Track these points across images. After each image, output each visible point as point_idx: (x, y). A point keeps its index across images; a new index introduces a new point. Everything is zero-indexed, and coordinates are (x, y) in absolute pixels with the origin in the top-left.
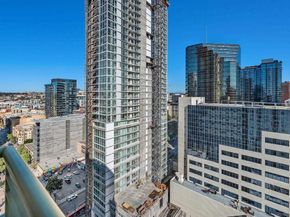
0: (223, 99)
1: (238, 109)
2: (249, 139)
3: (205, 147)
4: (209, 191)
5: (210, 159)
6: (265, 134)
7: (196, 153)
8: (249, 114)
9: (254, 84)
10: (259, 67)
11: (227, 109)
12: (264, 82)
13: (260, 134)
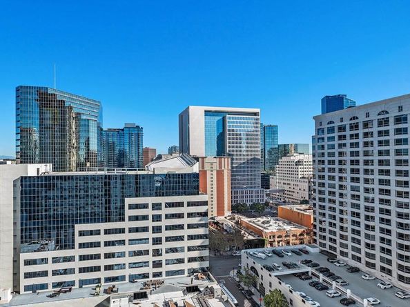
0: (81, 166)
1: (100, 177)
2: (112, 210)
3: (54, 233)
4: (60, 292)
5: (61, 248)
6: (128, 201)
7: (38, 246)
8: (112, 181)
9: (117, 148)
10: (123, 130)
11: (86, 178)
12: (127, 147)
13: (123, 202)
